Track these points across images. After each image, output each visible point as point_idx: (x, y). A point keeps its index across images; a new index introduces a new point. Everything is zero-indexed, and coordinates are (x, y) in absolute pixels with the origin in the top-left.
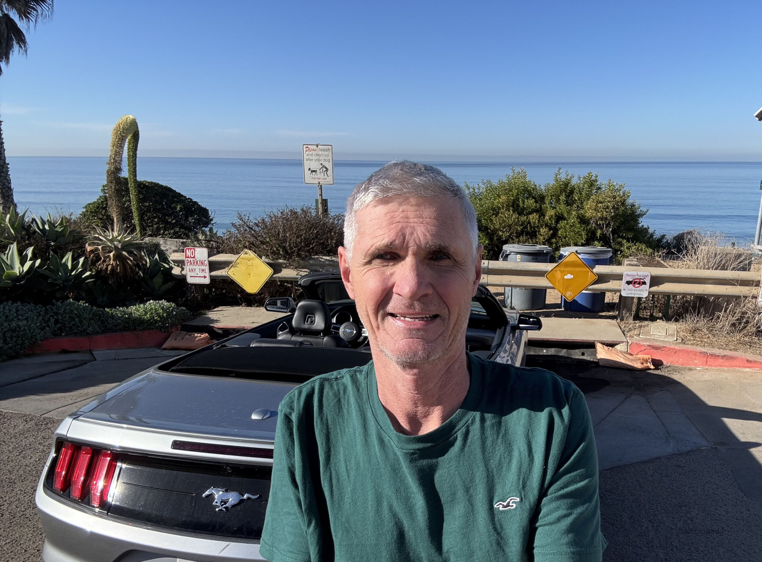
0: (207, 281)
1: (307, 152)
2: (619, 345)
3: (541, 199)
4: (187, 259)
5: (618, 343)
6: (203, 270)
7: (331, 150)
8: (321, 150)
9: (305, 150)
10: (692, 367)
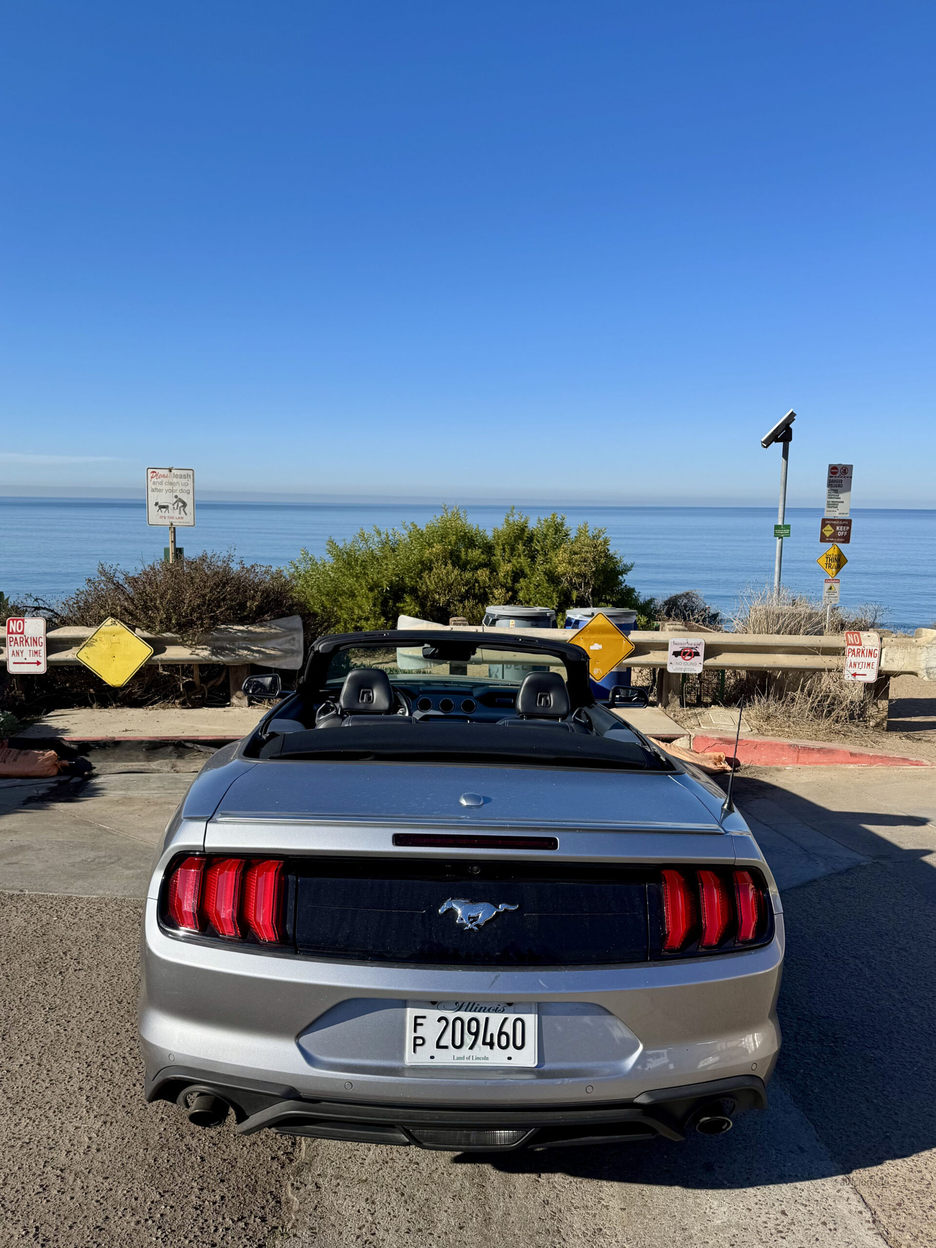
0: (42, 669)
1: (154, 480)
2: (678, 740)
3: (489, 549)
4: (9, 636)
5: (676, 736)
6: (36, 653)
7: (192, 477)
8: (176, 476)
9: (150, 475)
10: (779, 766)
